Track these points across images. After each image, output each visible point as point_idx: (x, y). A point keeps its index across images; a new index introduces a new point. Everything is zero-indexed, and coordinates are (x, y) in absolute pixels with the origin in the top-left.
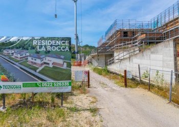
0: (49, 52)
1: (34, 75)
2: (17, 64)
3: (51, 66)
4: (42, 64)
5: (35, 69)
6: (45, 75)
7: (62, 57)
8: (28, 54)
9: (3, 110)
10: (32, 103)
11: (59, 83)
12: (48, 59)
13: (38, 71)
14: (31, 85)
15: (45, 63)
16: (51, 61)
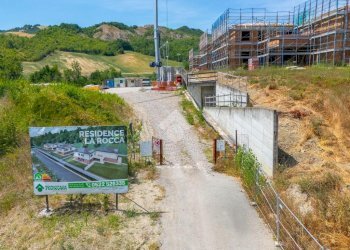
0: (99, 145)
1: (81, 174)
2: (61, 160)
3: (102, 162)
4: (91, 161)
5: (83, 167)
6: (96, 174)
7: (116, 150)
8: (74, 149)
9: (48, 215)
10: (80, 205)
11: (113, 182)
12: (98, 154)
13: (86, 168)
14: (79, 186)
15: (95, 159)
16: (102, 156)
